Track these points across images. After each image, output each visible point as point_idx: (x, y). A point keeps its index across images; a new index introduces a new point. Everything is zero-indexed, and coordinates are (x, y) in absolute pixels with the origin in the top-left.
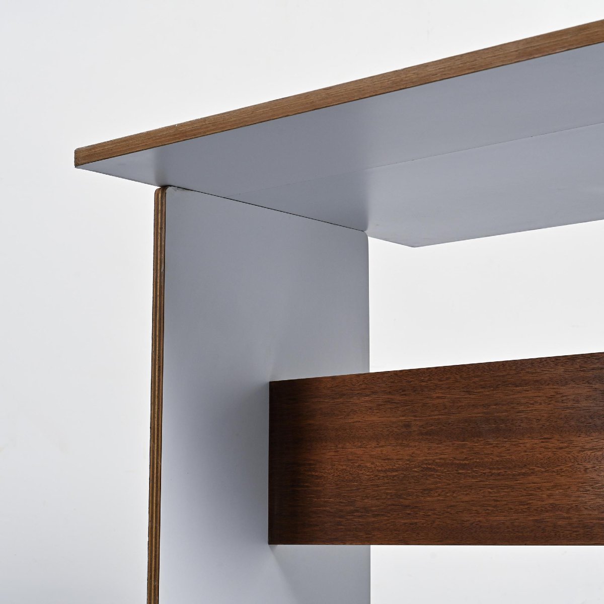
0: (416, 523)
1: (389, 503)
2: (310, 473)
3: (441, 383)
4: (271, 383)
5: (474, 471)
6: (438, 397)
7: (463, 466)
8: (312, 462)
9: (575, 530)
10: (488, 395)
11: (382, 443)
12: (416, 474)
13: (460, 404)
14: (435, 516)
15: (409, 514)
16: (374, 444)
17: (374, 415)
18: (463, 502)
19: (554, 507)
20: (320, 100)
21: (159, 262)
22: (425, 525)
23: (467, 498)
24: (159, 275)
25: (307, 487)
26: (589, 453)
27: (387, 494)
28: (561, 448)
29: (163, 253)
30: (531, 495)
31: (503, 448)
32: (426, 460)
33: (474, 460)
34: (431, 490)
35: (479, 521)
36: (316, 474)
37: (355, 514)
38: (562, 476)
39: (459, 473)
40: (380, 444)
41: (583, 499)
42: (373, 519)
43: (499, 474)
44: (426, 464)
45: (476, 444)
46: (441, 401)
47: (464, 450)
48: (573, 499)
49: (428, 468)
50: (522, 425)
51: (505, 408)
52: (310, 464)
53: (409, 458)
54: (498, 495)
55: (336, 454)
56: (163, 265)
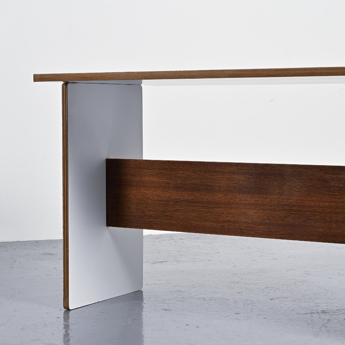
0: (171, 223)
1: (160, 214)
2: (125, 199)
3: (183, 168)
4: (106, 159)
5: (196, 204)
6: (181, 174)
7: (192, 202)
8: (125, 194)
9: (237, 230)
10: (202, 175)
11: (157, 190)
12: (172, 203)
13: (191, 177)
14: (180, 221)
15: (169, 219)
16: (154, 190)
17: (154, 178)
18: (191, 216)
19: (229, 221)
20: (148, 76)
21: (65, 116)
22: (176, 224)
23: (193, 215)
24: (65, 121)
25: (124, 204)
26: (243, 201)
27: (159, 210)
28: (232, 199)
29: (67, 112)
30: (220, 215)
31: (209, 197)
32: (176, 198)
33: (197, 200)
34: (178, 210)
35: (198, 224)
36: (128, 199)
37: (145, 217)
38: (232, 209)
39: (190, 205)
40: (156, 190)
41: (240, 219)
42: (153, 220)
43: (207, 207)
44: (176, 200)
45: (197, 194)
46: (183, 175)
47: (192, 196)
48: (236, 218)
49: (177, 201)
50: (217, 188)
51: (210, 181)
52: (125, 195)
53: (169, 196)
54: (206, 214)
55: (137, 192)
56: (67, 118)
